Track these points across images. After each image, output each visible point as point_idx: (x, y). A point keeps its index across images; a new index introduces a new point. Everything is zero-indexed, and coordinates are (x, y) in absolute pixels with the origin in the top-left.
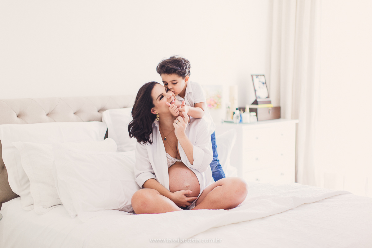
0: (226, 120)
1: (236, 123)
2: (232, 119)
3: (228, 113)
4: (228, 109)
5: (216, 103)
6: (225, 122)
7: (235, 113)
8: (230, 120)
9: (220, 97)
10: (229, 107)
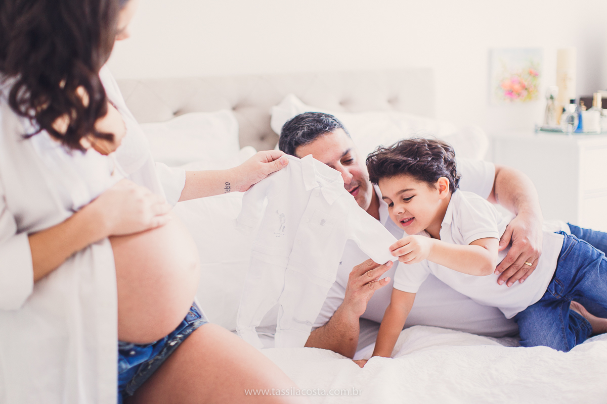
0: (546, 126)
1: (567, 134)
2: (559, 123)
3: (548, 109)
4: (550, 102)
5: (525, 88)
6: (542, 130)
7: (565, 108)
8: (553, 125)
9: (534, 74)
10: (552, 98)
